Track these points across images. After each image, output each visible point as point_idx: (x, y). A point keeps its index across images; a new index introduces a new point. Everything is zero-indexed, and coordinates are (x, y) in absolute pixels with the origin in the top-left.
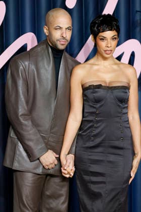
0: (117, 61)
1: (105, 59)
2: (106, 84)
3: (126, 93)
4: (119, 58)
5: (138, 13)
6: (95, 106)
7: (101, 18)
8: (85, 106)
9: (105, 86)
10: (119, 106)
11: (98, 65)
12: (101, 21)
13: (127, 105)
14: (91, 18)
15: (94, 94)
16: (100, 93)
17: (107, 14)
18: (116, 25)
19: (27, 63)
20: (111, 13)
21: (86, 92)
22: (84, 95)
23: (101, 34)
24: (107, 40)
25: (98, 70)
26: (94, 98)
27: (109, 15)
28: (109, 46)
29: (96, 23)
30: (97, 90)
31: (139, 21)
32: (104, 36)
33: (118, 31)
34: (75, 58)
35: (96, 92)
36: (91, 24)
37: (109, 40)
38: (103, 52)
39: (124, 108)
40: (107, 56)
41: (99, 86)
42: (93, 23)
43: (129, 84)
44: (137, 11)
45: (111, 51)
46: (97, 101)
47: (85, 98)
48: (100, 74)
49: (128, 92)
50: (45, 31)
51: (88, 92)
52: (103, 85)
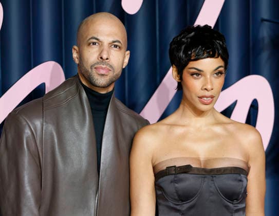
0: (223, 118)
1: (199, 113)
2: (200, 164)
3: (241, 181)
4: (228, 112)
5: (266, 23)
6: (178, 207)
7: (193, 34)
8: (160, 208)
9: (198, 169)
10: (227, 207)
11: (183, 126)
12: (191, 38)
13: (243, 205)
14: (172, 32)
15: (177, 185)
16: (189, 182)
17: (202, 25)
18: (222, 47)
19: (38, 123)
20: (212, 24)
21: (161, 180)
22: (158, 187)
23: (192, 64)
24: (205, 76)
25: (183, 137)
26: (177, 192)
27: (206, 27)
28: (209, 87)
29: (183, 43)
30: (182, 176)
31: (267, 41)
32: (200, 68)
33: (225, 58)
34: (139, 113)
35: (180, 181)
36: (171, 45)
37: (208, 76)
38: (197, 99)
39: (237, 211)
40: (203, 107)
41: (187, 169)
42: (177, 43)
43: (247, 164)
44: (263, 20)
45: (212, 97)
46: (184, 197)
47: (159, 193)
48: (188, 144)
49: (244, 180)
50: (75, 55)
51: (166, 181)
52: (194, 166)
